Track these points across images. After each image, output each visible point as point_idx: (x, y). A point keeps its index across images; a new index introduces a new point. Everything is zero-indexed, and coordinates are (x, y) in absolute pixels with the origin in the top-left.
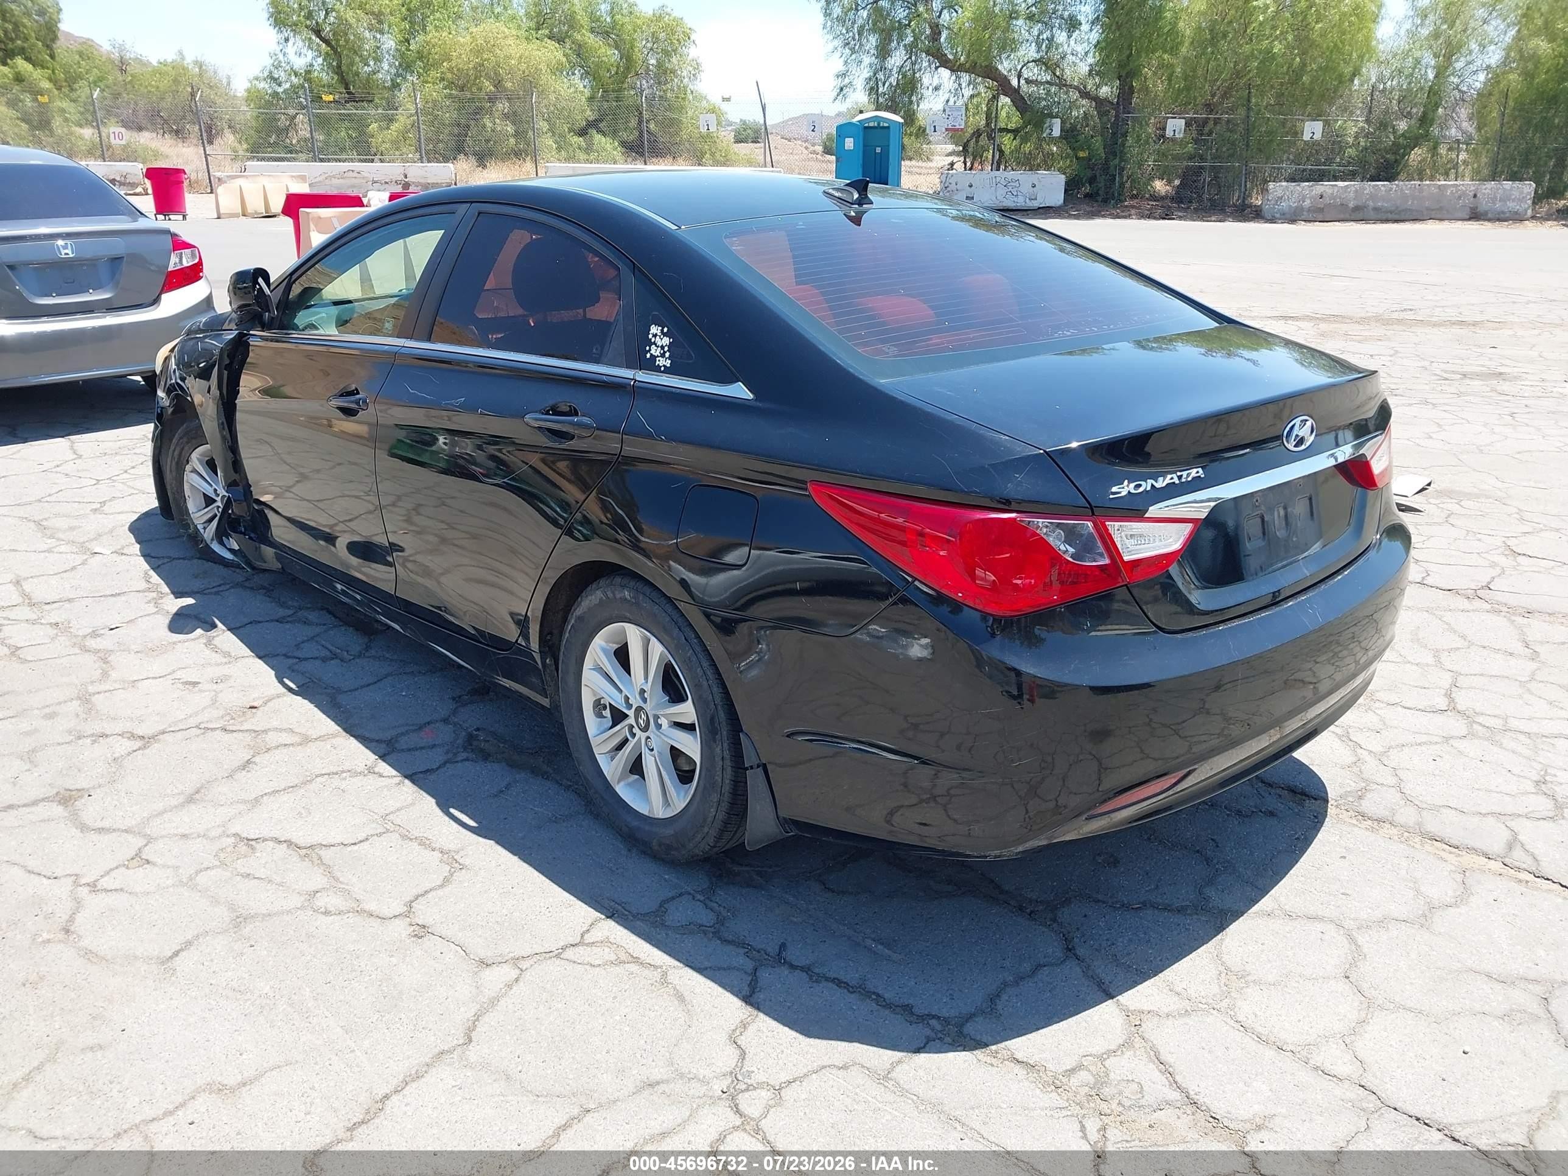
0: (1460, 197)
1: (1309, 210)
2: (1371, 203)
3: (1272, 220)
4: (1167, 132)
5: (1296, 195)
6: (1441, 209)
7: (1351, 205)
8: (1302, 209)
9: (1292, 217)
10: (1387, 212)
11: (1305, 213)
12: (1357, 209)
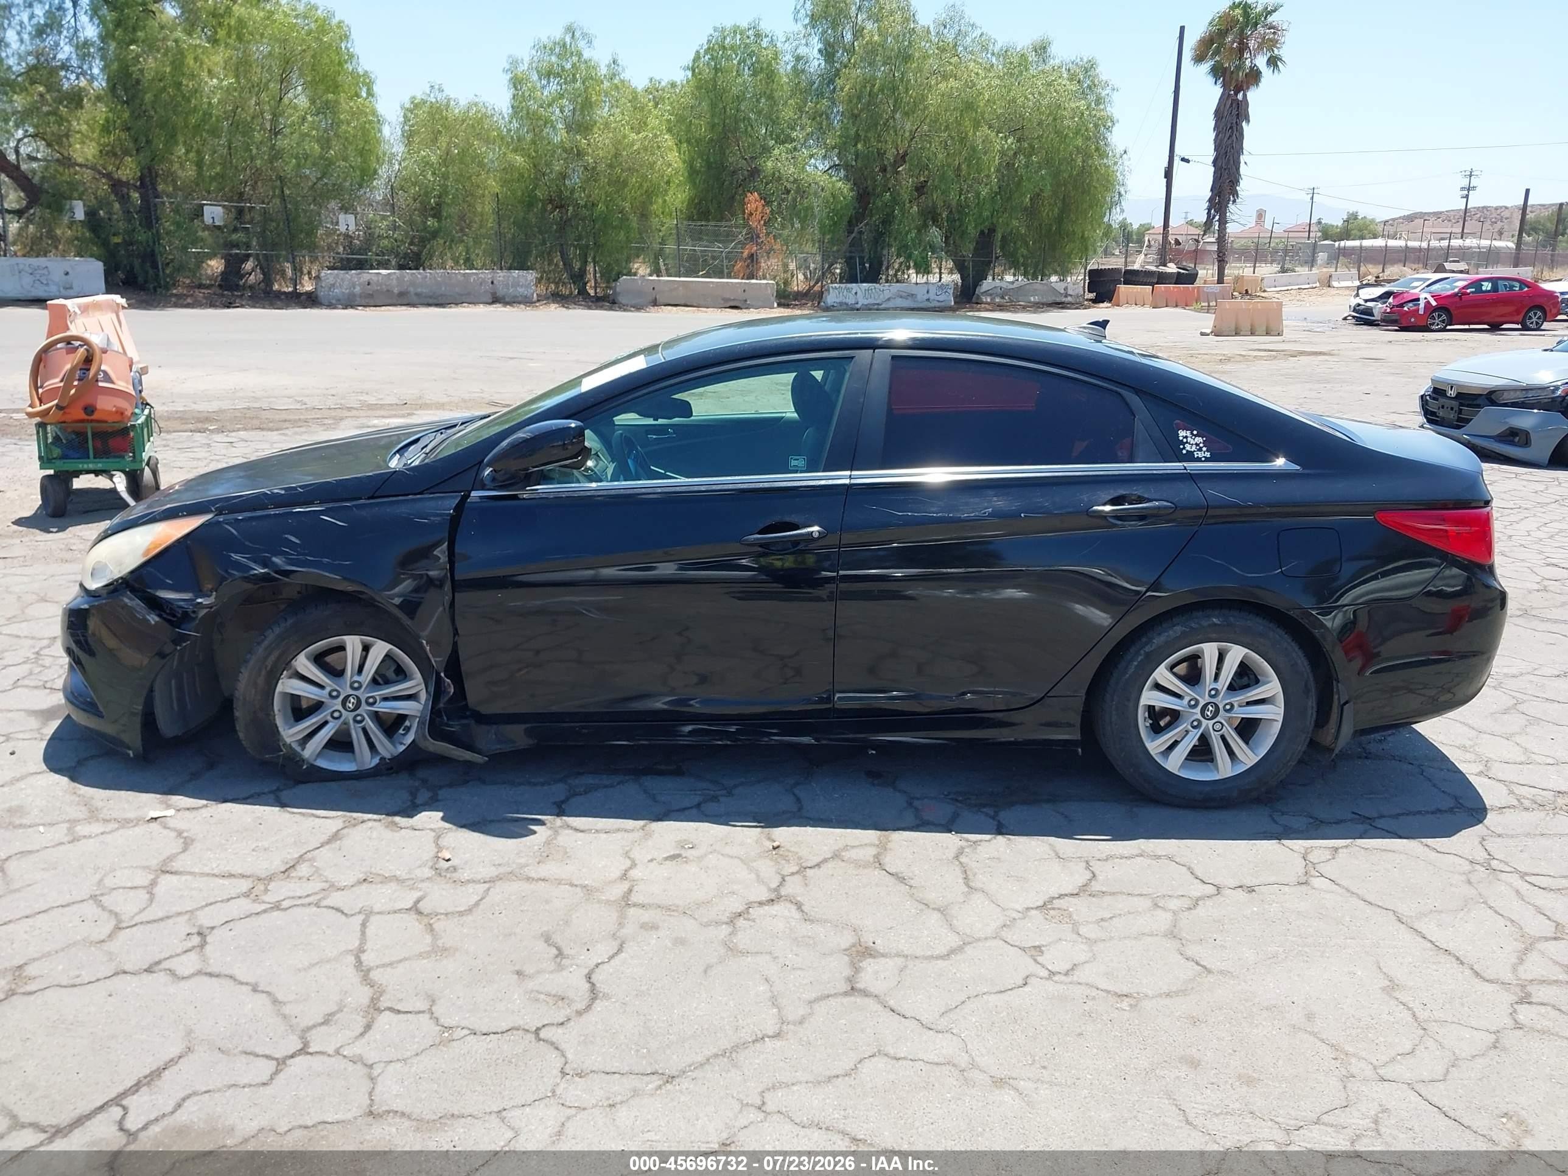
0: (481, 284)
1: (360, 297)
2: (411, 289)
3: (331, 306)
4: (206, 219)
5: (346, 283)
6: (469, 294)
7: (396, 291)
8: (354, 295)
9: (349, 303)
10: (426, 297)
11: (358, 299)
12: (401, 294)
